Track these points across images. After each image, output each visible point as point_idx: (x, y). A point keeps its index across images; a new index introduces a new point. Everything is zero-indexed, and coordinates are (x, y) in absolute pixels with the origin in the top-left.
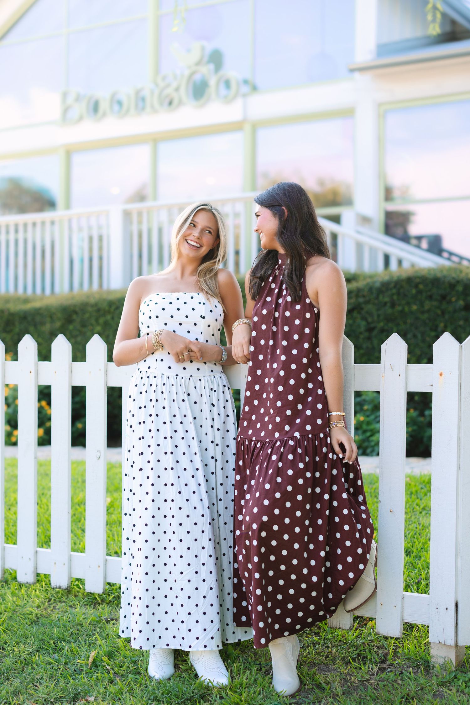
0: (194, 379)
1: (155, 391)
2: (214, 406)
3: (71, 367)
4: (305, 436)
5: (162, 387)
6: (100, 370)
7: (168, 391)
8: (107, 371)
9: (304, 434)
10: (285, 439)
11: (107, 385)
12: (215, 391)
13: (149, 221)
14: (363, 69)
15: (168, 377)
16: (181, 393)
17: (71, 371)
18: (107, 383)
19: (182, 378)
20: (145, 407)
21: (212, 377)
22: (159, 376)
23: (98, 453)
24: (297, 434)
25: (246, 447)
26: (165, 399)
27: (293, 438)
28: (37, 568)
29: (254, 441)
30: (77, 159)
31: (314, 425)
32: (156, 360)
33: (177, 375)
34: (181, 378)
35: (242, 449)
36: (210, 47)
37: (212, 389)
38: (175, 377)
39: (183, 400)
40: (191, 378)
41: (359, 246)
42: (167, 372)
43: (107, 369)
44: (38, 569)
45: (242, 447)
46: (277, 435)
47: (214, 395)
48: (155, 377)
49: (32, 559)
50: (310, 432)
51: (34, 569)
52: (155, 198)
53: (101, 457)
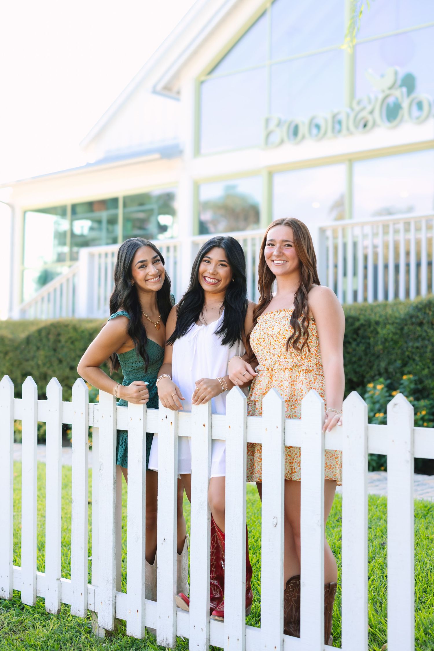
3: (247, 422)
6: (277, 427)
8: (284, 429)
11: (284, 444)
13: (344, 236)
17: (247, 426)
18: (284, 442)
23: (275, 519)
28: (210, 639)
30: (278, 179)
36: (402, 72)
43: (284, 426)
44: (210, 641)
49: (205, 629)
51: (207, 640)
52: (351, 217)
53: (278, 524)
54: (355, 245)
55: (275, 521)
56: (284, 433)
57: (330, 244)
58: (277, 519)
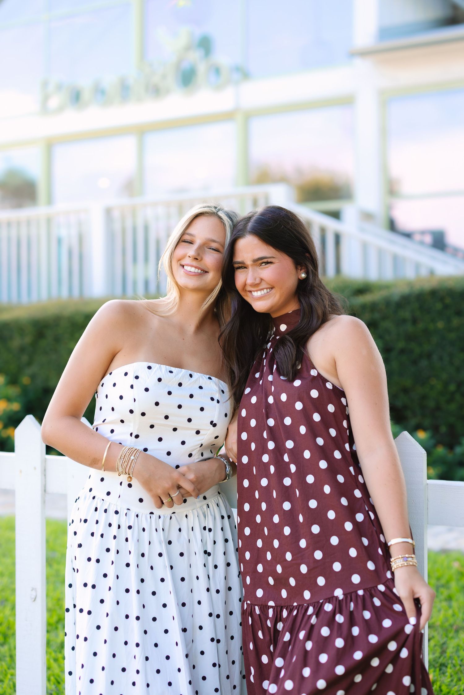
0: (177, 516)
1: (115, 537)
2: (209, 554)
4: (351, 593)
5: (126, 532)
6: (35, 468)
7: (136, 540)
8: (45, 470)
9: (350, 591)
10: (321, 601)
12: (210, 530)
14: (364, 53)
15: (137, 516)
16: (155, 541)
19: (160, 517)
20: (98, 561)
21: (205, 507)
22: (122, 512)
24: (339, 593)
25: (257, 618)
26: (130, 552)
27: (332, 599)
29: (272, 607)
31: (363, 572)
32: (121, 484)
33: (152, 513)
34: (158, 517)
35: (250, 623)
37: (205, 528)
38: (149, 516)
39: (160, 555)
40: (173, 516)
41: (365, 247)
42: (137, 507)
43: (45, 467)
45: (250, 618)
46: (307, 595)
47: (209, 537)
48: (117, 512)
50: (359, 586)
53: (37, 597)
54: (146, 229)
55: (34, 593)
56: (45, 475)
57: (117, 226)
58: (36, 591)
